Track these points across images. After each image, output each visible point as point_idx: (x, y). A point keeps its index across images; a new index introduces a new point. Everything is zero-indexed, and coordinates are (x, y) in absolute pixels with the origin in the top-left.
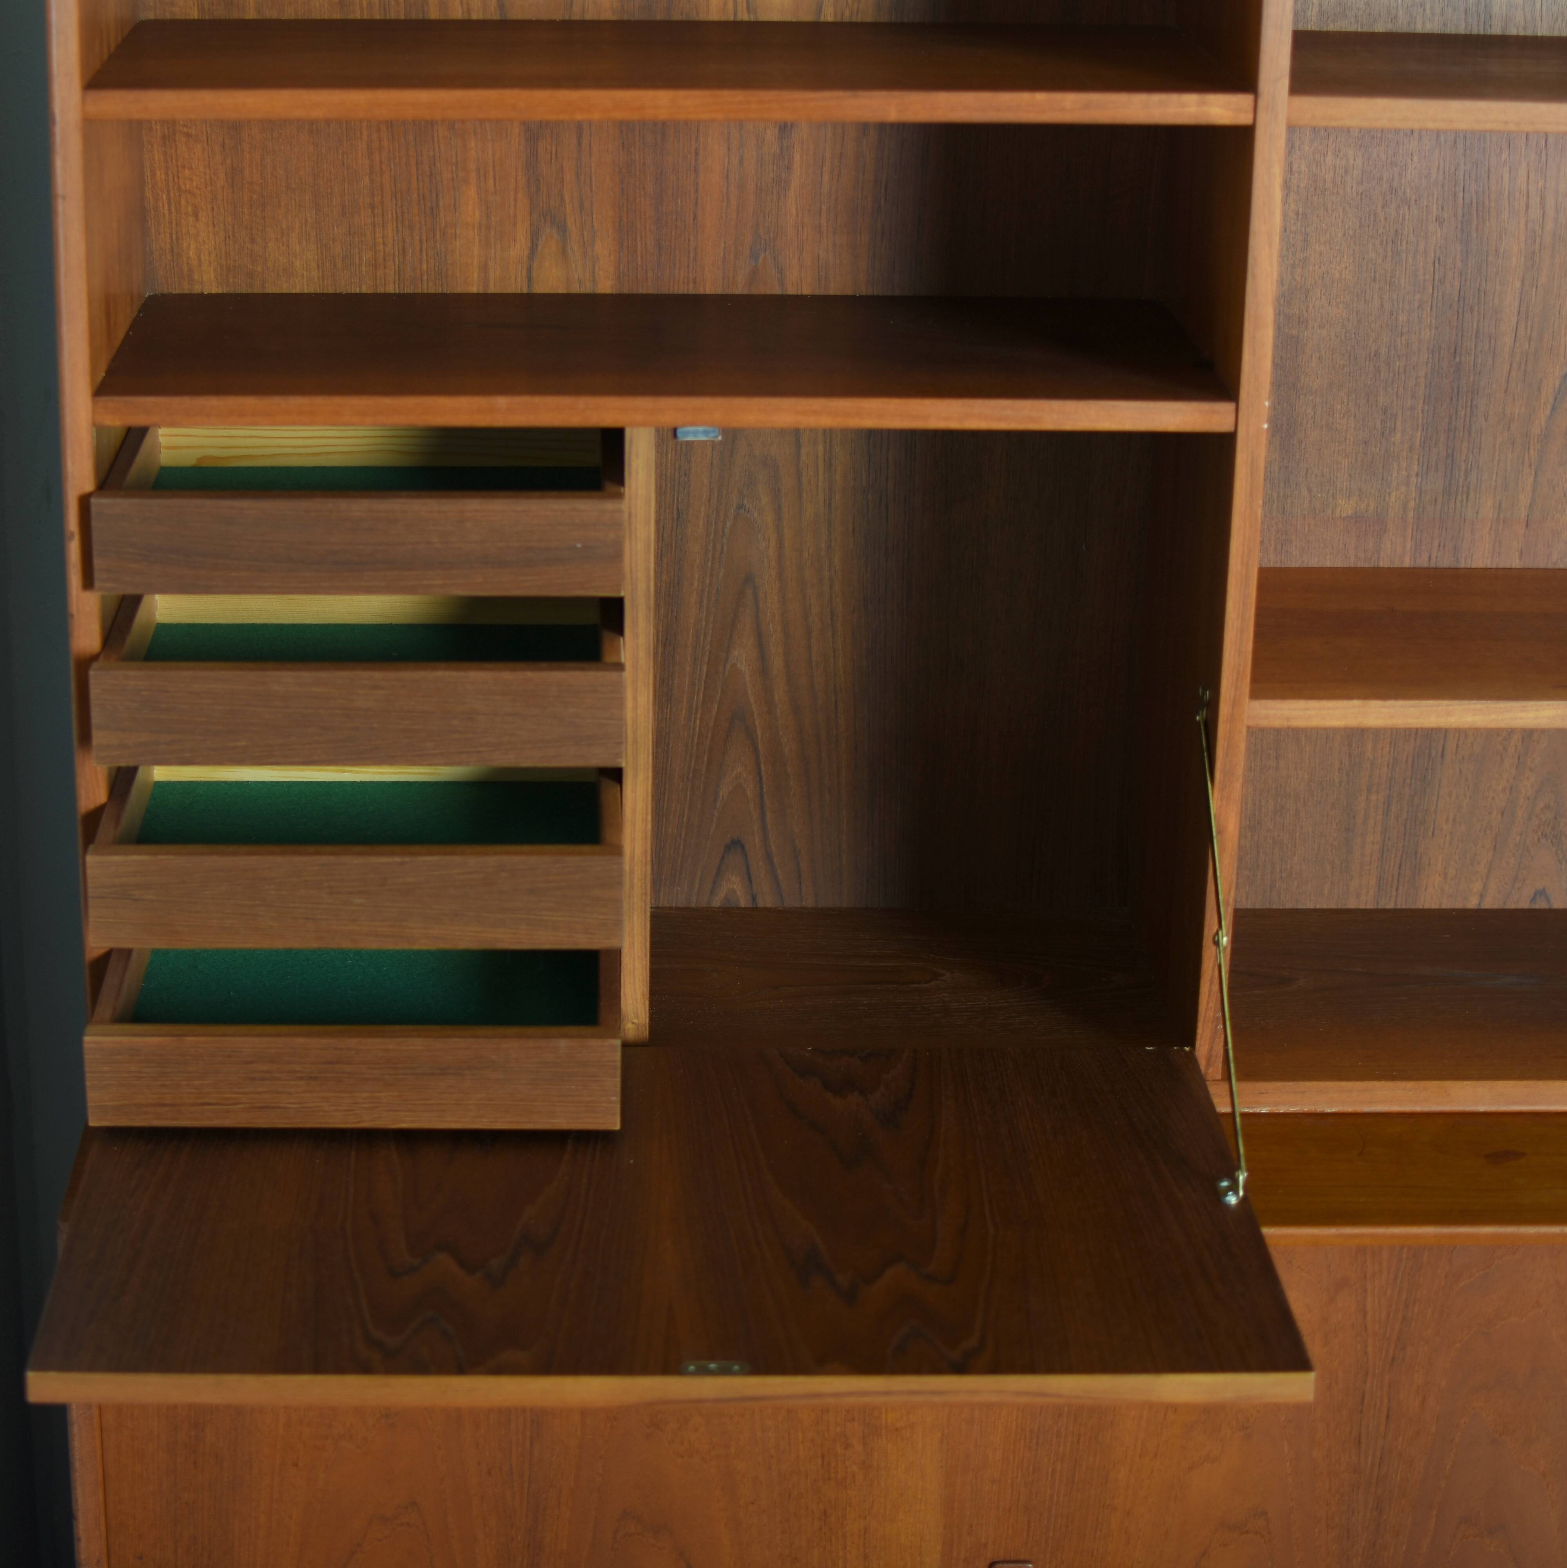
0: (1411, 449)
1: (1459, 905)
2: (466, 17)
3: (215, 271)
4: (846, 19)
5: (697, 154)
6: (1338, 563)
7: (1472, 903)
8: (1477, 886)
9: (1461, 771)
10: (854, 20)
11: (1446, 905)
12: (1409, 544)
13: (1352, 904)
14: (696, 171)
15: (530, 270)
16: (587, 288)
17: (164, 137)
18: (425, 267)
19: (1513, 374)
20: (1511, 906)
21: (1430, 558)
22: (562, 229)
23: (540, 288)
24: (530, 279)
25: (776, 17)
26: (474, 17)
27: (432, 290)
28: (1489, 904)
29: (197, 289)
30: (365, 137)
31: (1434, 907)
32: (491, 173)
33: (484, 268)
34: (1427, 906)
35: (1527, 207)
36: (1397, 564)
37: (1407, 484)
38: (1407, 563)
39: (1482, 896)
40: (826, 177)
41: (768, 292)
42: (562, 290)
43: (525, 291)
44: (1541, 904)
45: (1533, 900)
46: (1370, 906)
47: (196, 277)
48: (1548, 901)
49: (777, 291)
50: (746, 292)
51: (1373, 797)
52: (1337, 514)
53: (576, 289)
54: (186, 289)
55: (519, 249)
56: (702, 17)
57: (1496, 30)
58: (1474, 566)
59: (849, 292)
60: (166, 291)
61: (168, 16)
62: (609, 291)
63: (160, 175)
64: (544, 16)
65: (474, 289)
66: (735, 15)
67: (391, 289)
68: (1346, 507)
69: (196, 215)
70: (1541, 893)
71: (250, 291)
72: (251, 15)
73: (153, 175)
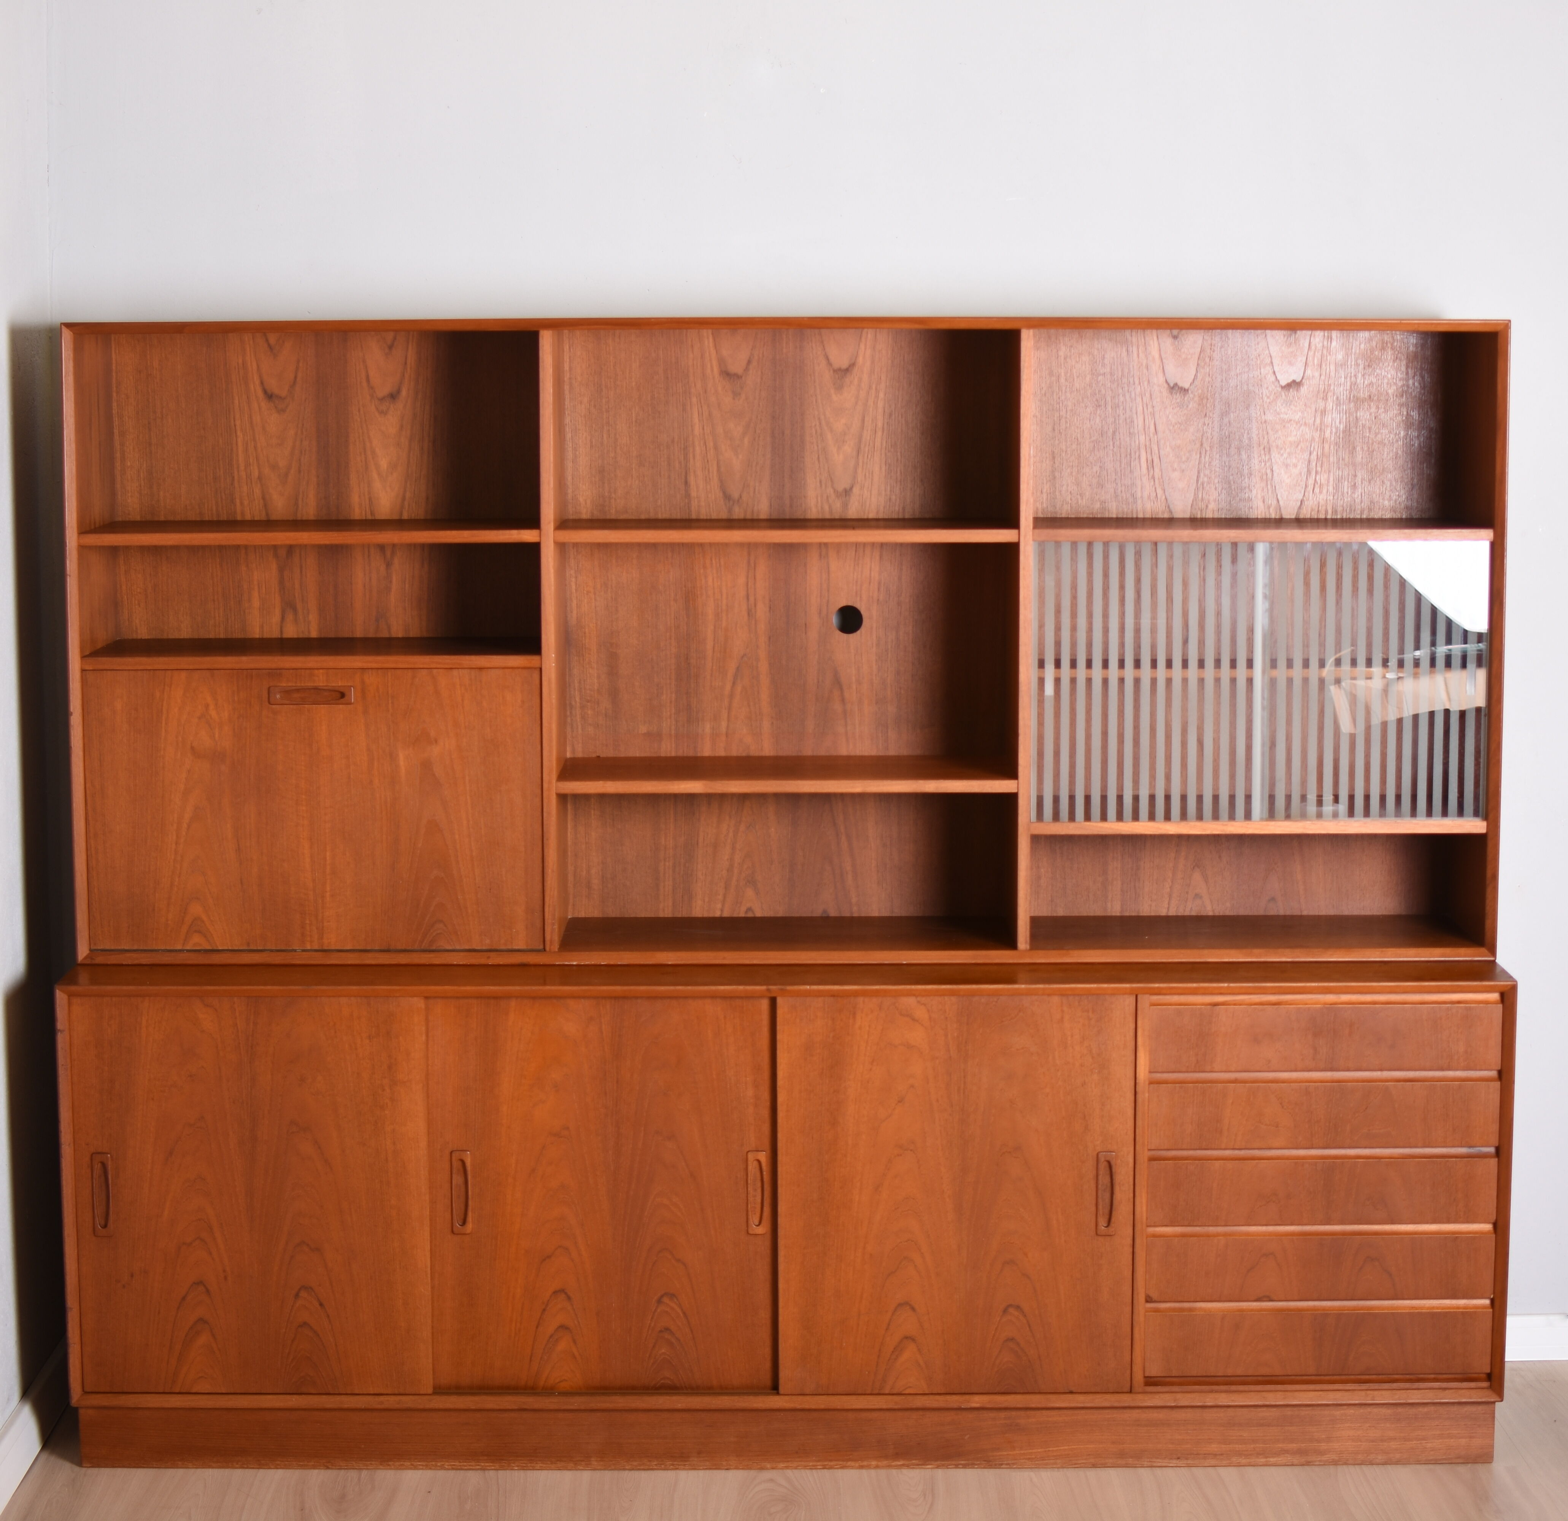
0: (671, 702)
1: (711, 915)
2: (252, 519)
3: (147, 629)
4: (413, 518)
5: (351, 576)
6: (643, 755)
7: (718, 914)
8: (719, 906)
9: (707, 851)
10: (416, 518)
11: (706, 915)
12: (673, 746)
13: (661, 915)
14: (351, 584)
15: (281, 628)
16: (306, 635)
17: (125, 571)
18: (236, 627)
19: (714, 667)
20: (735, 915)
21: (683, 751)
22: (295, 610)
23: (285, 636)
24: (281, 632)
25: (383, 517)
26: (256, 519)
27: (240, 637)
28: (726, 914)
29: (139, 637)
30: (210, 571)
31: (700, 916)
32: (264, 586)
33: (262, 627)
34: (696, 916)
35: (714, 594)
36: (669, 755)
37: (670, 718)
38: (673, 754)
39: (722, 911)
40: (407, 586)
41: (384, 636)
42: (295, 636)
43: (280, 637)
44: (750, 915)
45: (746, 912)
46: (670, 916)
47: (139, 632)
48: (753, 912)
49: (387, 636)
50: (374, 636)
51: (667, 864)
52: (640, 732)
53: (301, 636)
54: (135, 637)
55: (276, 618)
56: (352, 518)
57: (694, 516)
58: (704, 755)
59: (419, 636)
60: (126, 638)
61: (127, 519)
62: (315, 637)
63: (124, 587)
64: (285, 518)
65: (257, 636)
66: (366, 517)
67: (222, 636)
68: (643, 729)
69: (139, 604)
70: (749, 909)
71: (162, 638)
72: (162, 518)
73: (121, 587)
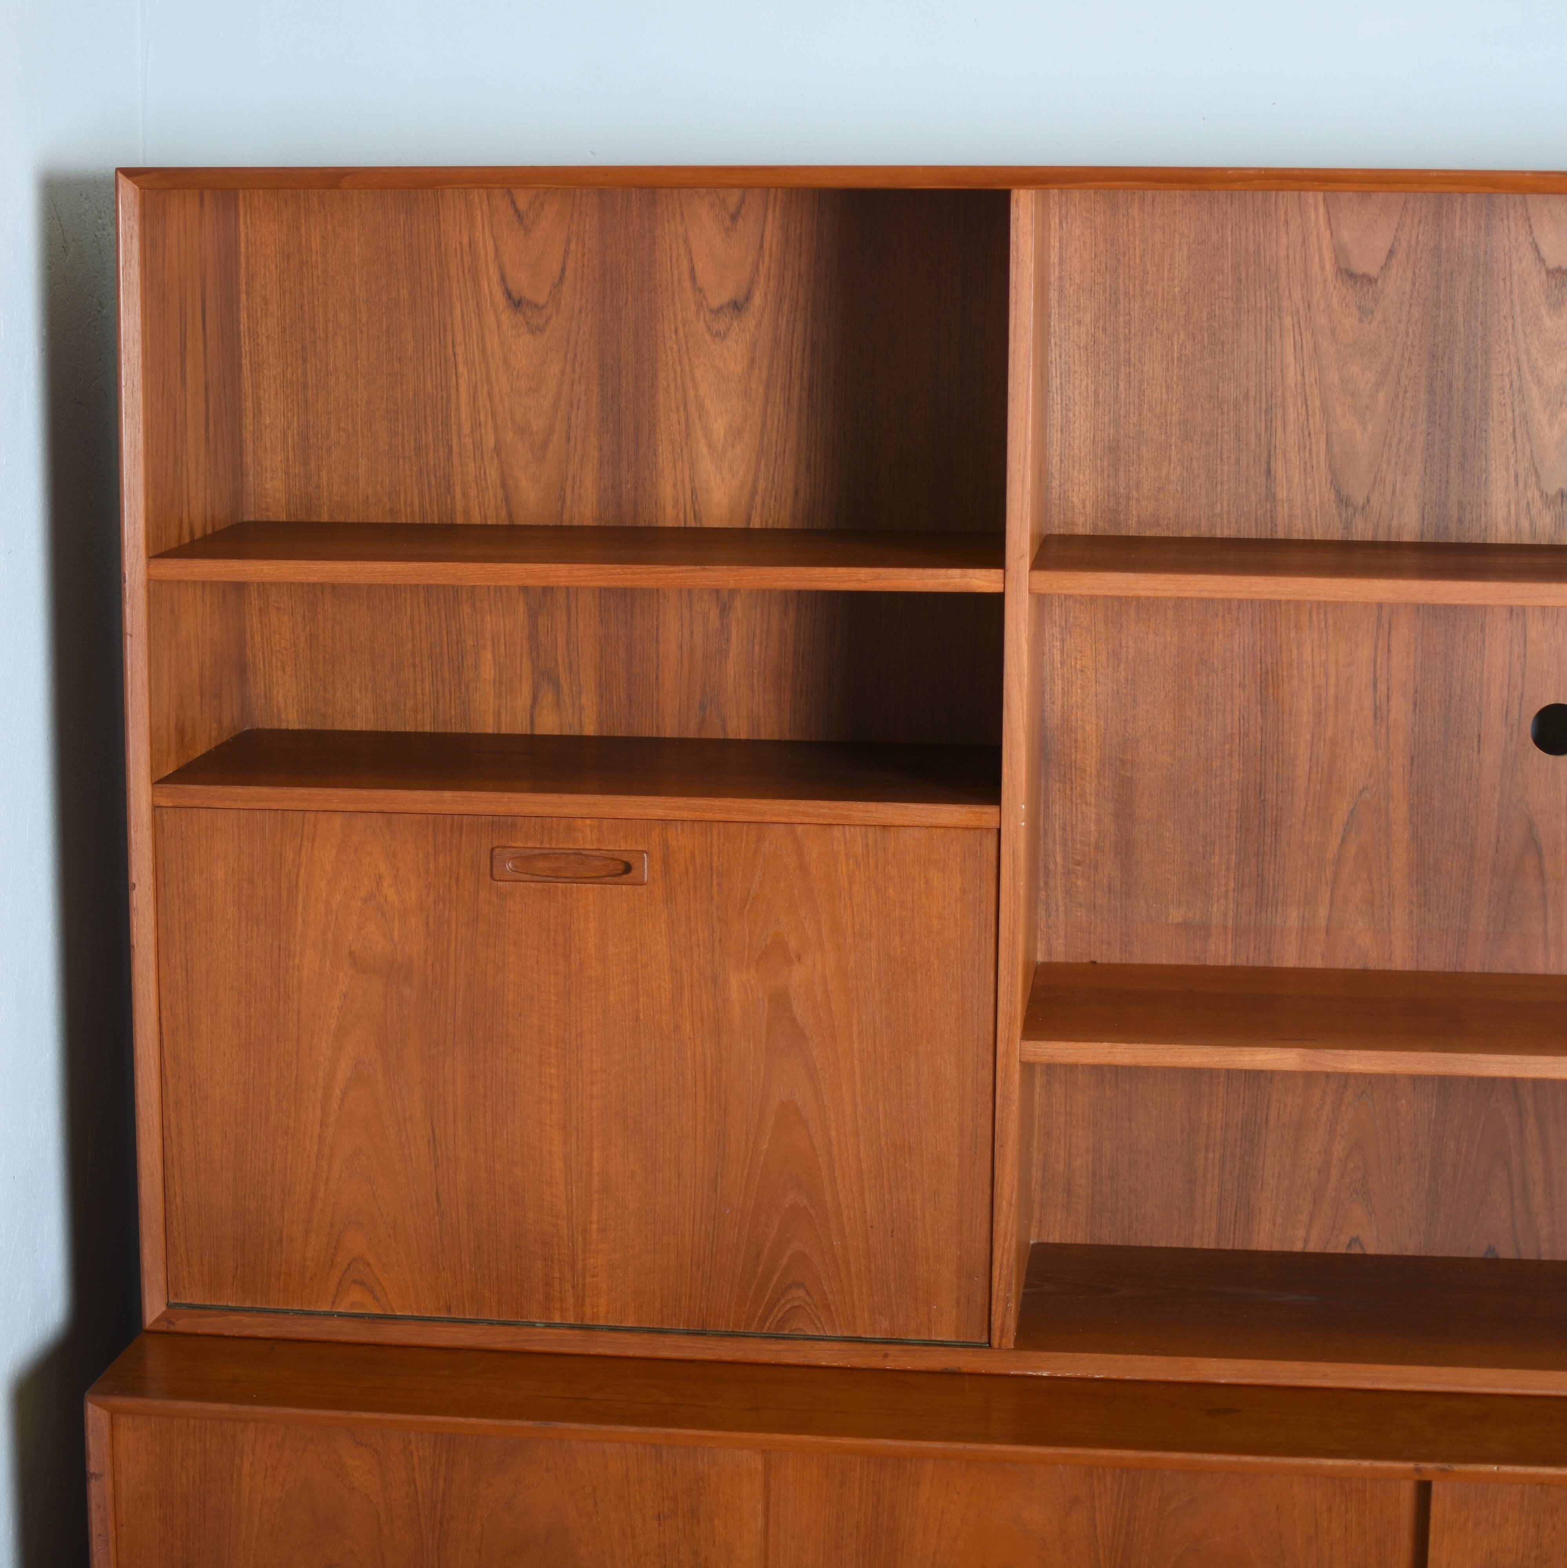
0: (1228, 869)
1: (1286, 1248)
2: (483, 522)
3: (297, 712)
4: (770, 526)
5: (658, 628)
6: (1173, 961)
7: (1298, 1247)
8: (1301, 1233)
9: (1282, 1135)
10: (775, 527)
11: (1276, 1247)
12: (1230, 947)
13: (1197, 1245)
14: (657, 642)
15: (532, 716)
16: (575, 731)
17: (260, 609)
18: (453, 712)
19: (1309, 809)
20: (1330, 1250)
21: (1248, 958)
22: (557, 686)
23: (539, 731)
24: (532, 724)
25: (716, 525)
26: (489, 523)
27: (458, 731)
28: (1312, 1248)
29: (284, 726)
30: (409, 613)
31: (1266, 1249)
32: (502, 641)
33: (498, 714)
34: (1260, 1249)
35: (1313, 675)
36: (1221, 963)
37: (1226, 897)
38: (1229, 962)
39: (1306, 1241)
40: (757, 648)
41: (714, 737)
42: (557, 732)
43: (529, 732)
44: (1356, 1250)
45: (1349, 1246)
46: (1212, 1246)
47: (283, 716)
48: (1362, 1247)
49: (721, 736)
50: (697, 736)
51: (1211, 1155)
52: (1170, 921)
53: (567, 732)
54: (276, 725)
55: (523, 699)
56: (660, 524)
57: (1281, 535)
58: (1285, 966)
59: (776, 738)
60: (260, 727)
61: (264, 519)
62: (592, 734)
63: (258, 638)
64: (541, 522)
65: (490, 731)
66: (685, 523)
67: (428, 729)
68: (1176, 915)
69: (284, 670)
70: (1355, 1240)
71: (323, 728)
72: (325, 518)
73: (252, 638)
